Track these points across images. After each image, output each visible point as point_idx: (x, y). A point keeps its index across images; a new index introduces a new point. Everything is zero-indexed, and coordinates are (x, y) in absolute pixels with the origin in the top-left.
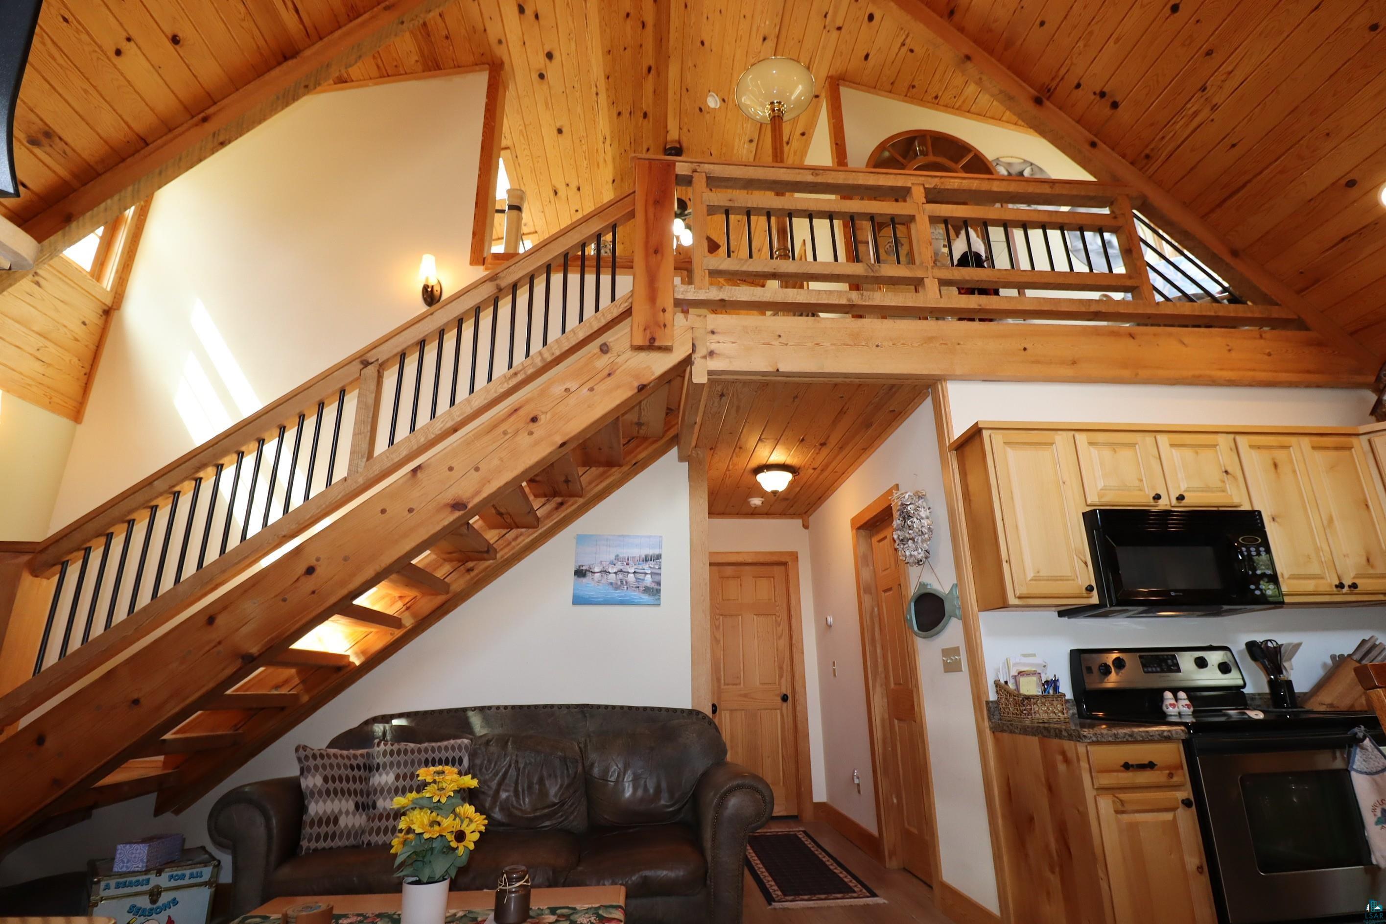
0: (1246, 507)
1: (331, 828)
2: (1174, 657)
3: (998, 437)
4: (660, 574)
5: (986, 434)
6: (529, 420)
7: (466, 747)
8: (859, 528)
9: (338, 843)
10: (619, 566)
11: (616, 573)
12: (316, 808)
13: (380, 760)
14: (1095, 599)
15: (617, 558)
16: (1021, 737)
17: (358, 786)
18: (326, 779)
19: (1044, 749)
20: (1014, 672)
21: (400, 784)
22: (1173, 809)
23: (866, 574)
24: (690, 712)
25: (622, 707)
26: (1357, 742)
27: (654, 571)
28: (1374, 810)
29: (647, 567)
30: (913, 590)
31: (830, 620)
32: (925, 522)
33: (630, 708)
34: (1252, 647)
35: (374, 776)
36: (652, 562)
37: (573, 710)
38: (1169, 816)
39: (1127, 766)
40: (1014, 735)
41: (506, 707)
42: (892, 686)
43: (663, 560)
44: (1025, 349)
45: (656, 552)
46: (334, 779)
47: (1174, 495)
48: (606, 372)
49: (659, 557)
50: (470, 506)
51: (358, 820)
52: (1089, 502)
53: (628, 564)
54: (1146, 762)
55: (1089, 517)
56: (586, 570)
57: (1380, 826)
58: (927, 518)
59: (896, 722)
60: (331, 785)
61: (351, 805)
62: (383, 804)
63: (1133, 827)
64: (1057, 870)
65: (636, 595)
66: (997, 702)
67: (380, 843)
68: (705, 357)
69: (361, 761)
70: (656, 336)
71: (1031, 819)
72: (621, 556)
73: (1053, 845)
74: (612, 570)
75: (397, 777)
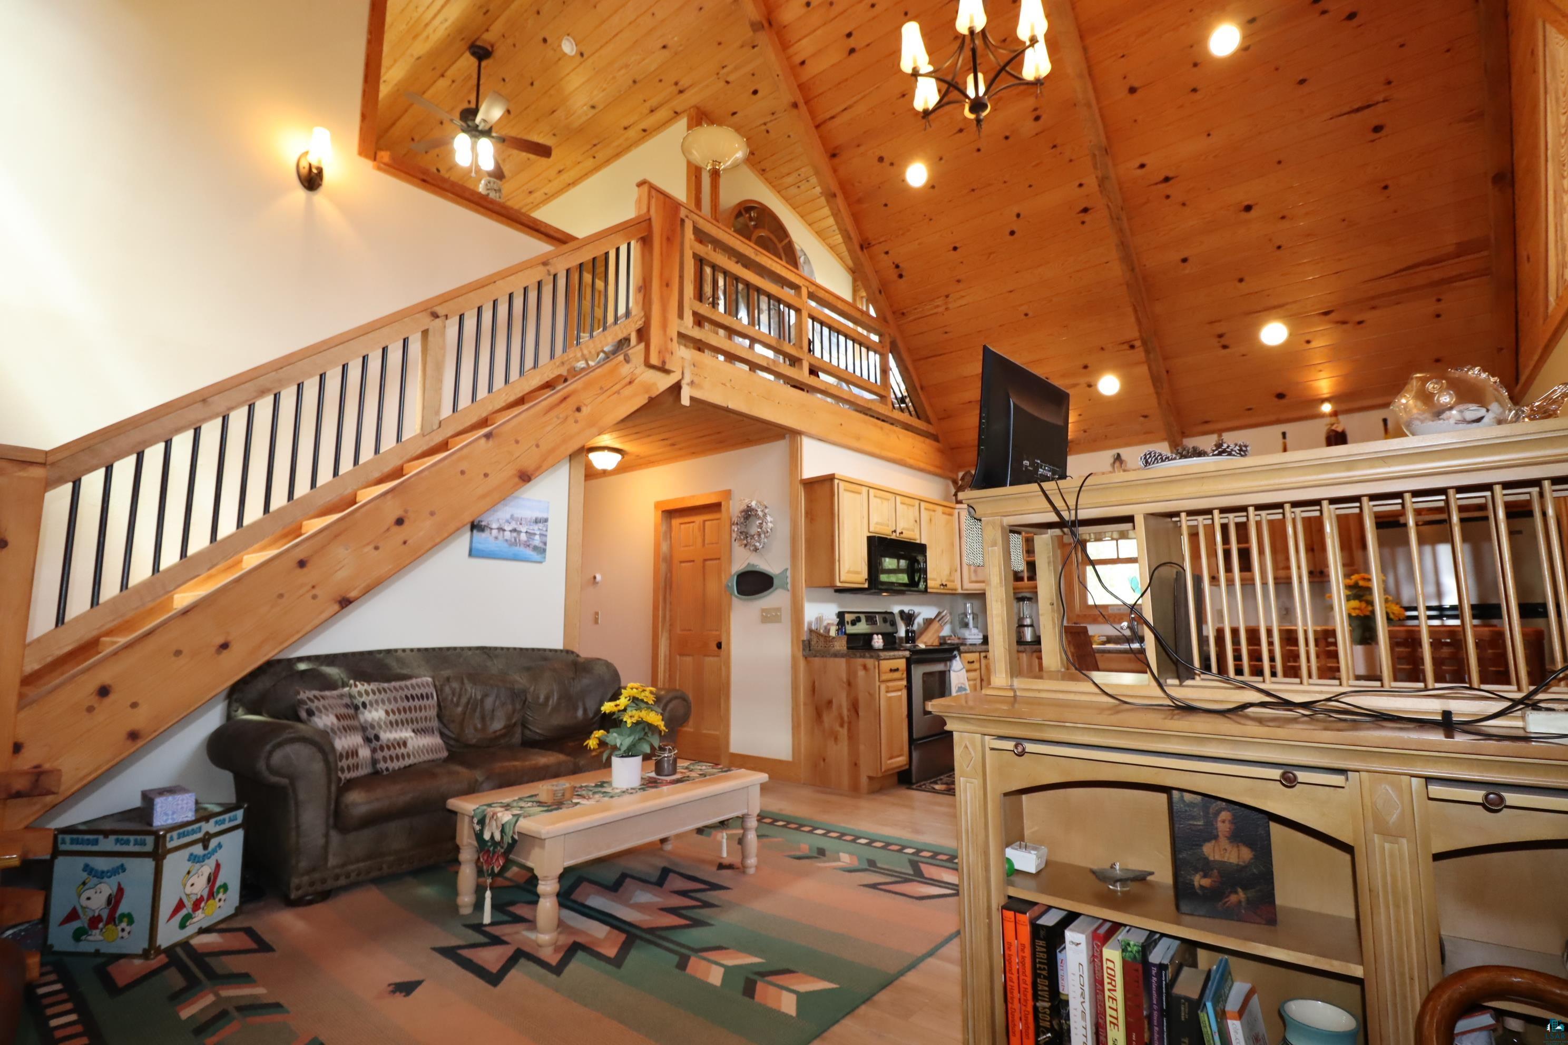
0: (918, 541)
1: (355, 760)
2: (875, 617)
3: (842, 484)
4: (546, 536)
5: (836, 481)
6: (575, 409)
7: (430, 684)
8: (663, 512)
9: (360, 772)
10: (513, 525)
11: (511, 531)
12: (339, 746)
13: (364, 698)
14: (866, 586)
15: (512, 517)
16: (832, 659)
17: (356, 723)
19: (848, 663)
20: (825, 623)
21: (392, 718)
22: (900, 690)
23: (665, 547)
25: (515, 649)
26: (955, 657)
27: (542, 532)
28: (956, 687)
29: (535, 528)
30: (738, 566)
31: (598, 578)
32: (770, 525)
34: (902, 612)
35: (363, 714)
36: (541, 525)
38: (899, 693)
39: (891, 670)
40: (825, 659)
41: (412, 650)
42: (679, 632)
43: (549, 523)
44: (841, 425)
45: (544, 515)
46: (342, 717)
47: (898, 532)
48: (628, 379)
49: (546, 520)
52: (871, 530)
53: (521, 524)
54: (897, 668)
55: (870, 539)
56: (485, 526)
58: (771, 522)
59: (678, 657)
60: (343, 722)
61: (359, 739)
62: (384, 736)
63: (890, 698)
64: (846, 726)
65: (529, 552)
66: (809, 641)
67: (397, 768)
68: (689, 385)
69: (348, 701)
70: (667, 360)
71: (830, 702)
72: (515, 516)
73: (845, 712)
74: (508, 528)
75: (387, 713)
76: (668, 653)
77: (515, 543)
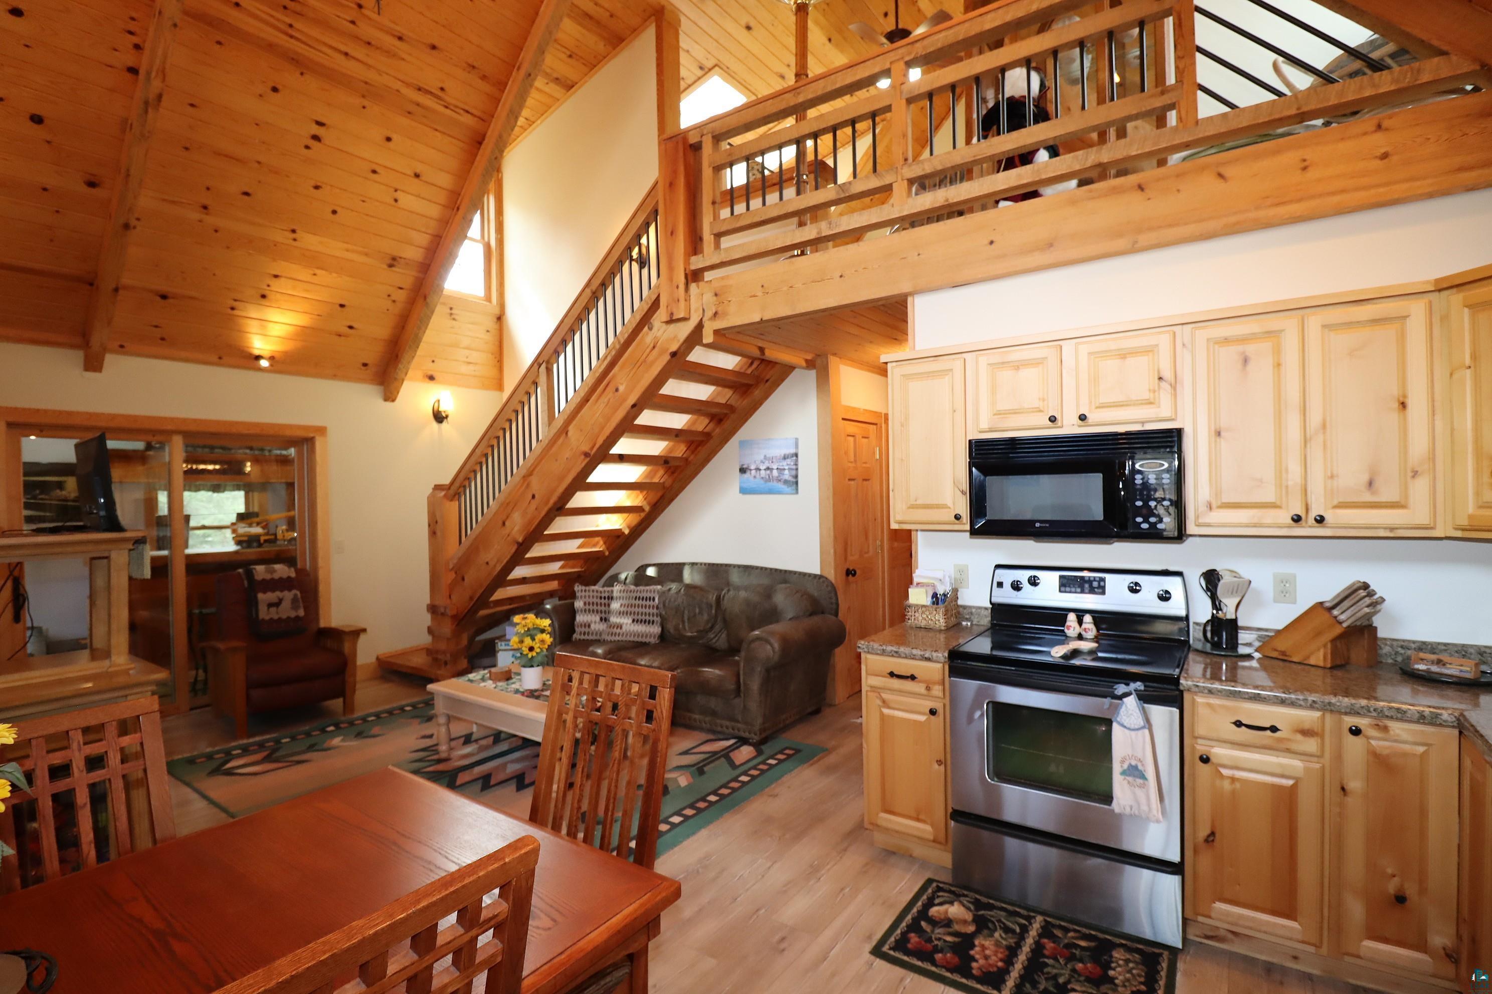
1: (587, 630)
4: (797, 469)
7: (658, 592)
9: (590, 637)
10: (767, 464)
11: (765, 470)
12: (580, 618)
15: (765, 457)
17: (603, 608)
18: (585, 604)
22: (920, 713)
26: (1122, 696)
27: (793, 466)
28: (1123, 762)
29: (785, 464)
35: (612, 603)
36: (791, 460)
43: (799, 457)
44: (992, 243)
45: (794, 451)
46: (589, 604)
48: (652, 345)
49: (796, 455)
51: (602, 627)
53: (773, 463)
54: (909, 675)
56: (746, 468)
60: (587, 607)
61: (598, 619)
62: (614, 619)
65: (780, 486)
68: (710, 319)
69: (606, 595)
72: (768, 456)
74: (763, 467)
77: (769, 479)
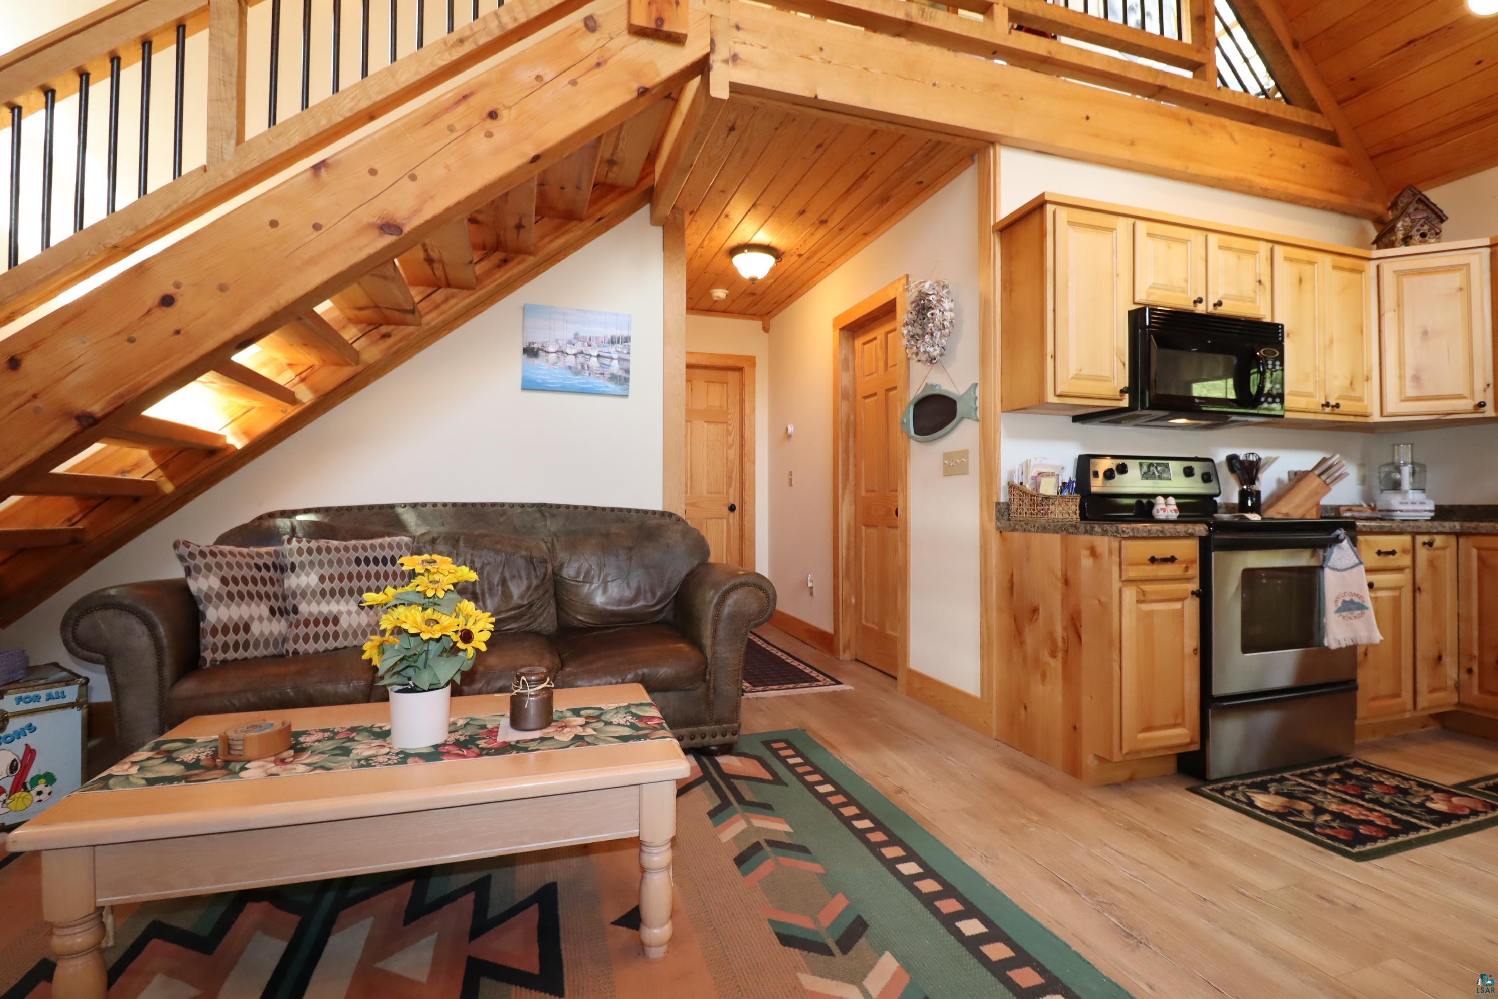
0: (1268, 319)
1: (241, 637)
2: (1167, 466)
3: (1063, 214)
4: (628, 360)
5: (1050, 208)
6: (485, 115)
7: (406, 545)
8: (842, 329)
9: (251, 653)
10: (579, 347)
11: (575, 355)
12: (215, 614)
13: (296, 559)
14: (1125, 403)
15: (576, 336)
16: (1038, 535)
17: (269, 588)
18: (224, 581)
19: (1065, 548)
20: (1034, 473)
21: (327, 585)
22: (1182, 599)
23: (846, 379)
24: (663, 514)
25: (586, 507)
26: (1338, 540)
27: (622, 356)
28: (1336, 601)
29: (613, 350)
30: (915, 391)
31: (791, 429)
32: (948, 315)
33: (595, 508)
34: (1232, 460)
35: (289, 577)
36: (619, 345)
37: (529, 509)
38: (1178, 606)
39: (1153, 560)
40: (1028, 534)
41: (445, 505)
42: (863, 493)
43: (632, 344)
44: (1088, 118)
45: (624, 333)
46: (235, 581)
47: (1213, 300)
48: (593, 60)
49: (627, 340)
50: (407, 229)
51: (278, 627)
52: (1137, 300)
53: (590, 346)
54: (1169, 556)
55: (1135, 317)
56: (538, 349)
57: (1338, 614)
58: (951, 310)
59: (863, 528)
60: (232, 587)
61: (264, 610)
62: (307, 608)
63: (1150, 614)
64: (1060, 655)
66: (1008, 505)
67: (311, 651)
68: (726, 62)
69: (269, 561)
70: (666, 16)
71: (1035, 611)
72: (581, 334)
73: (1059, 632)
74: (571, 351)
75: (322, 578)
76: (852, 523)
